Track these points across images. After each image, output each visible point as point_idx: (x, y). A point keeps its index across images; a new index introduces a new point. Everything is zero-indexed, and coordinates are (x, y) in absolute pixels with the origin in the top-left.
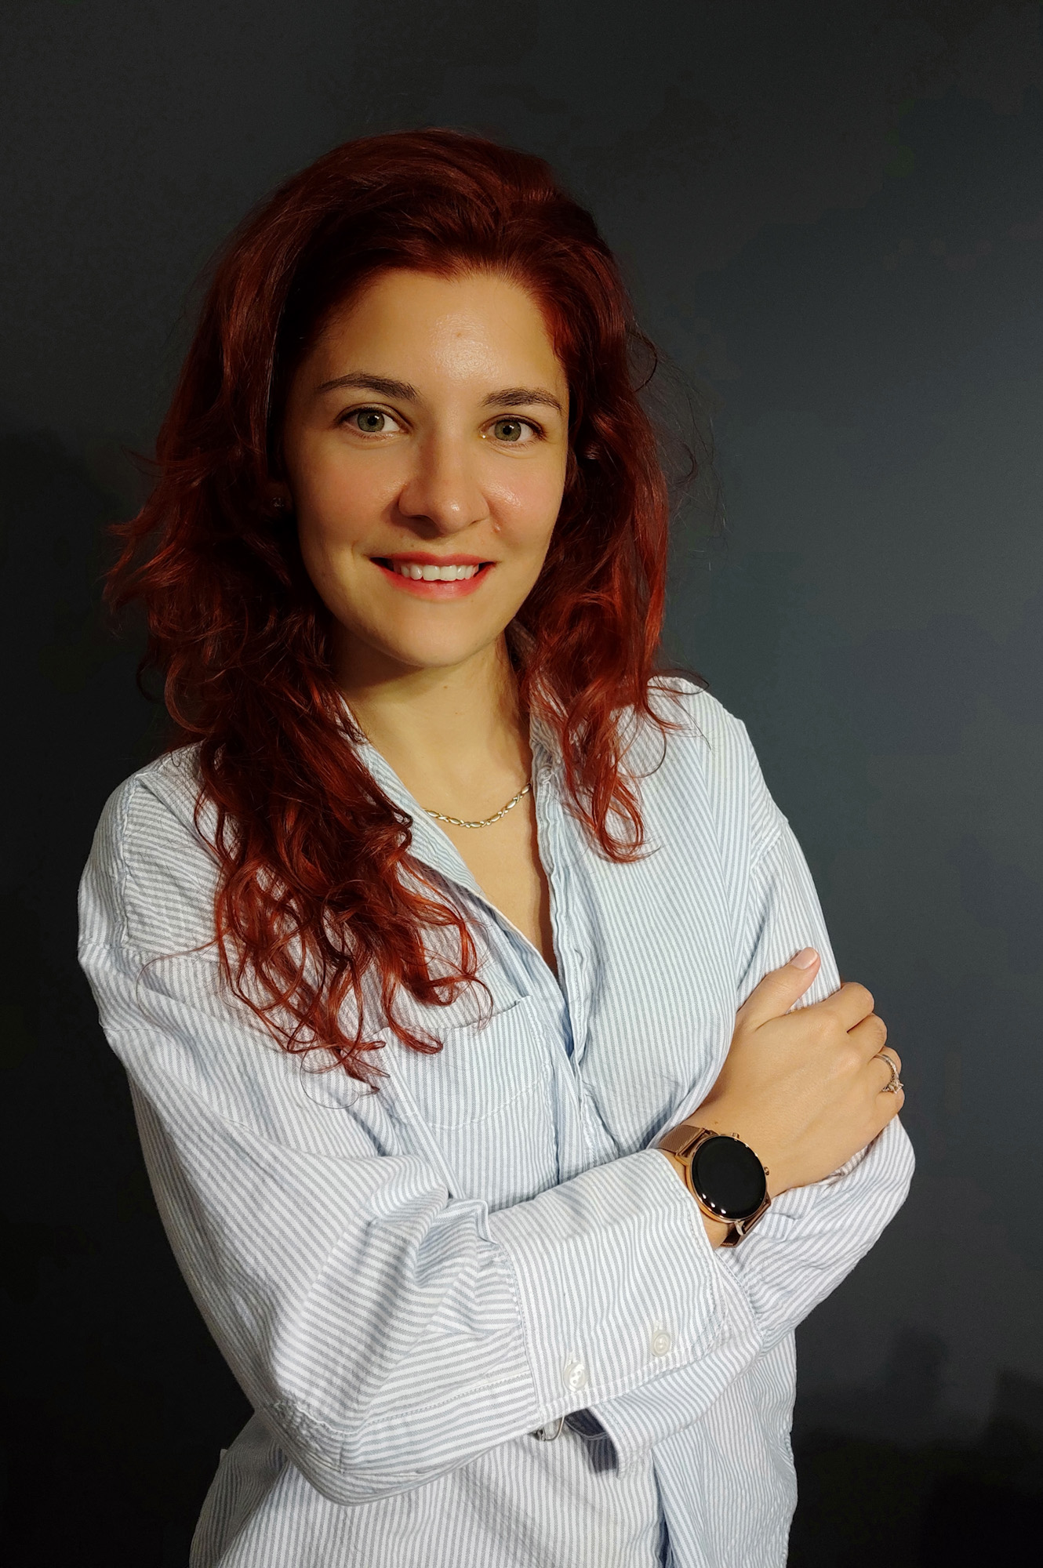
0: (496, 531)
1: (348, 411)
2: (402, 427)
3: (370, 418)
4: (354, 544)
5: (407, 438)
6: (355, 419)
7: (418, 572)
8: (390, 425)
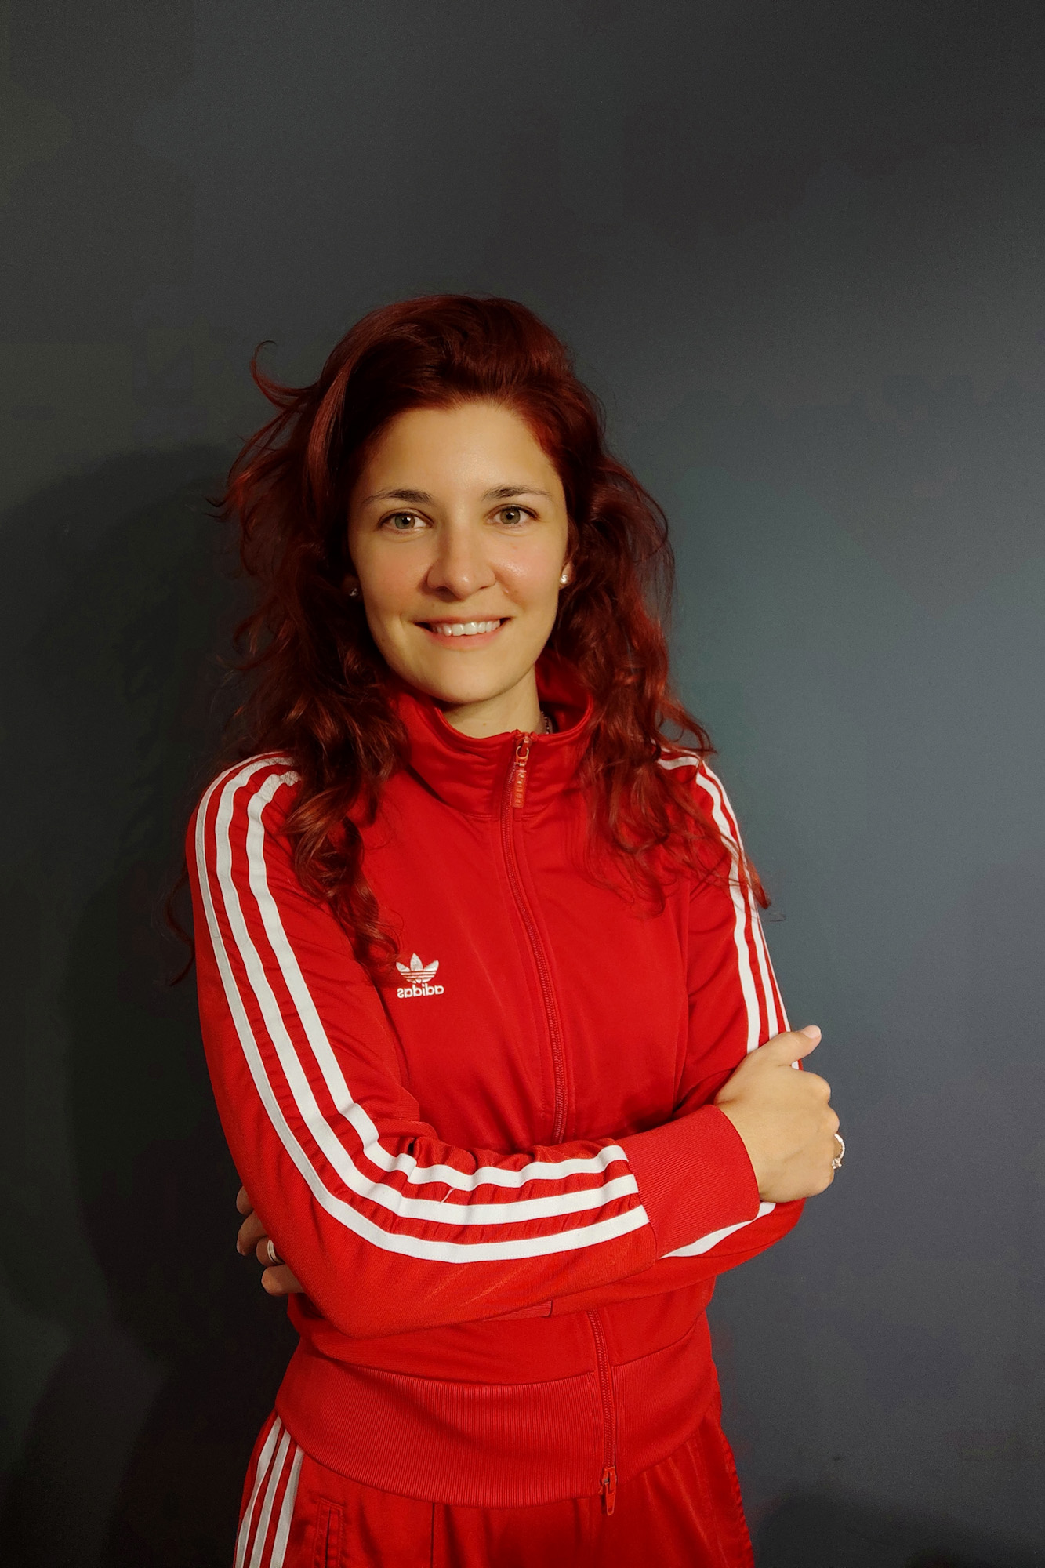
0: (505, 593)
1: (385, 517)
2: (428, 523)
3: (404, 519)
4: (401, 614)
5: (431, 530)
6: (392, 521)
7: (449, 631)
8: (419, 523)
